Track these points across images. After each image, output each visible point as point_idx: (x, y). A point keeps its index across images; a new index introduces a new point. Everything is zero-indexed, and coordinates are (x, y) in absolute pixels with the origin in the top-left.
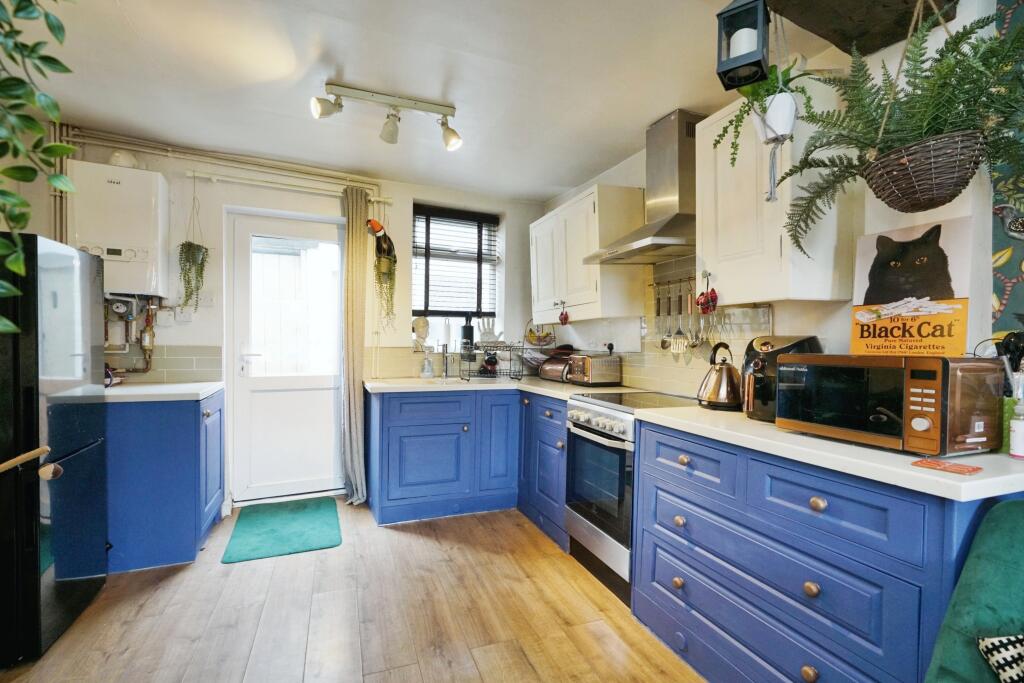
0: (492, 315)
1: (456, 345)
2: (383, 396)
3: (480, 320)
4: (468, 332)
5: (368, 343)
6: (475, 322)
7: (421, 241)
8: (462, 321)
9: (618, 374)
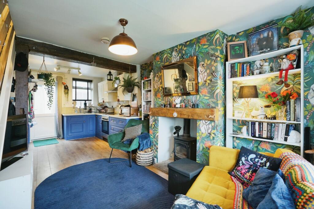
0: (91, 100)
1: (83, 106)
2: (67, 117)
3: (88, 101)
4: (85, 104)
5: (63, 107)
6: (87, 102)
7: (74, 85)
8: (84, 102)
9: (113, 111)
